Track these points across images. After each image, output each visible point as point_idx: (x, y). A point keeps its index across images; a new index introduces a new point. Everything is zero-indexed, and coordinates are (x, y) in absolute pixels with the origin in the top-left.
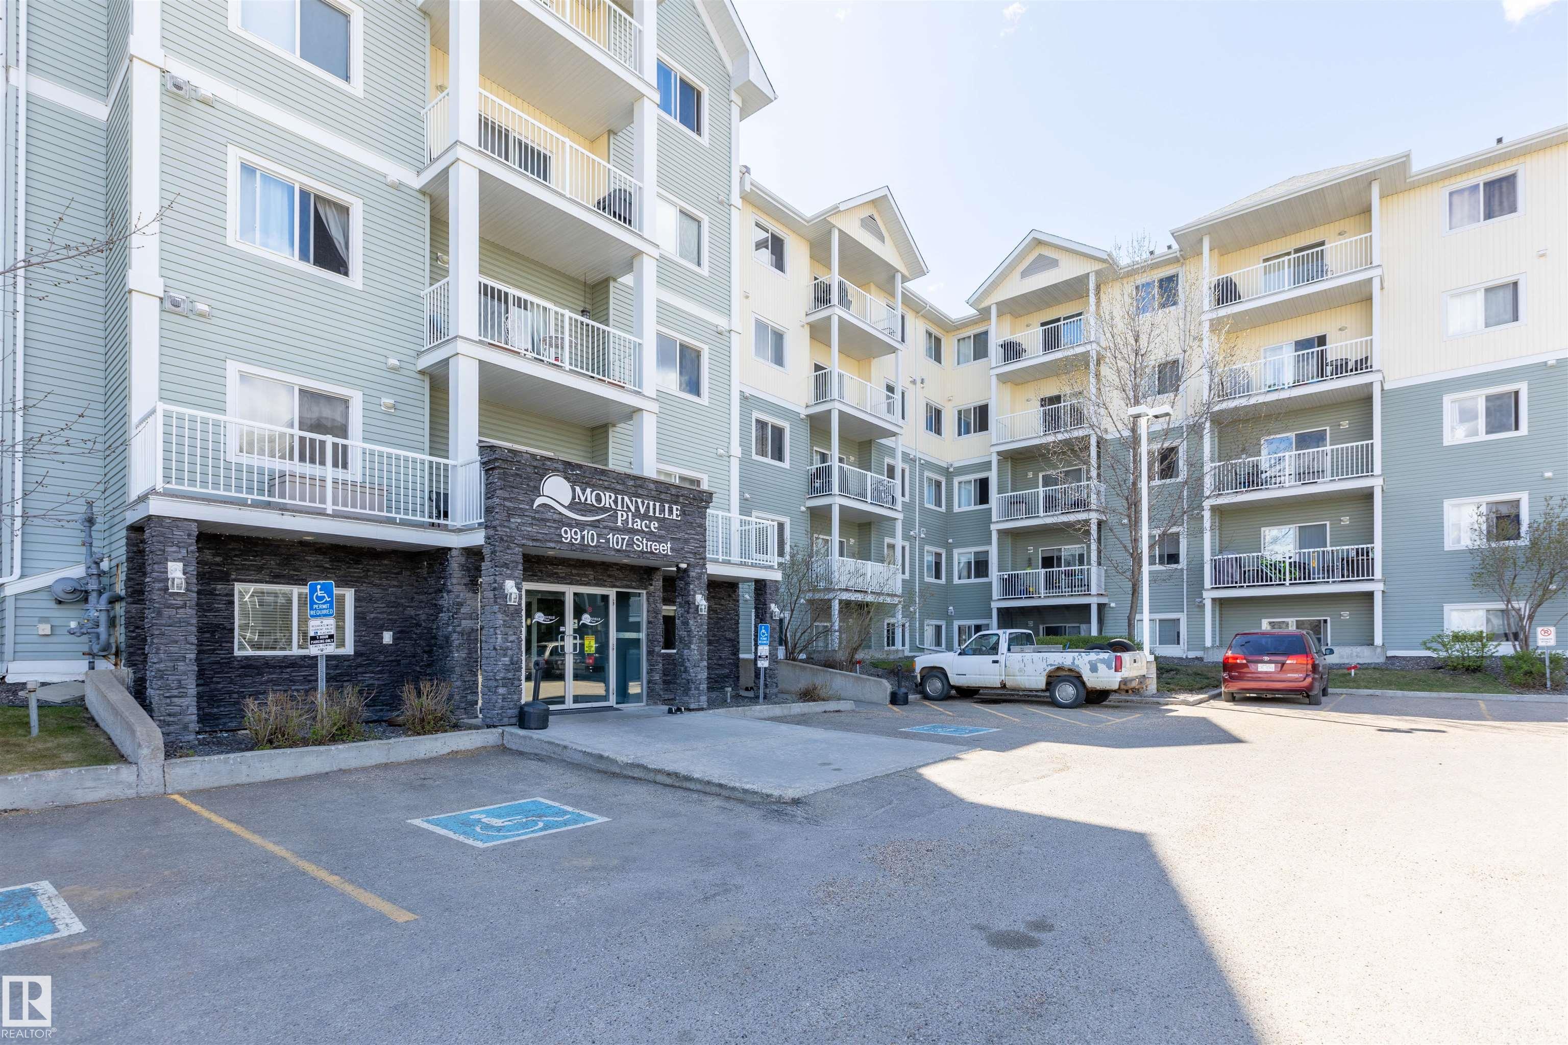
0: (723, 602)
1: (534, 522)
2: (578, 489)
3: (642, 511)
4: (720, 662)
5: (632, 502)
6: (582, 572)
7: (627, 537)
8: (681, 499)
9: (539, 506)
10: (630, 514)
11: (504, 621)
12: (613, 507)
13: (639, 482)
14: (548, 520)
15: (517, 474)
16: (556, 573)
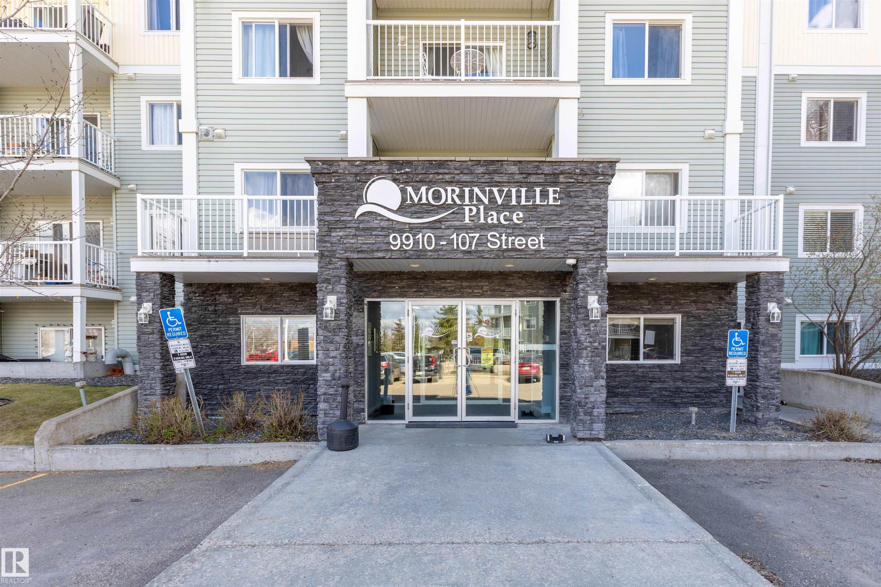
0: (710, 306)
1: (358, 233)
2: (410, 189)
3: (500, 202)
4: (704, 375)
5: (484, 192)
6: (474, 284)
7: (477, 235)
8: (562, 179)
9: (362, 215)
10: (482, 208)
11: (325, 337)
12: (458, 202)
13: (492, 168)
14: (375, 229)
15: (338, 186)
16: (444, 287)
